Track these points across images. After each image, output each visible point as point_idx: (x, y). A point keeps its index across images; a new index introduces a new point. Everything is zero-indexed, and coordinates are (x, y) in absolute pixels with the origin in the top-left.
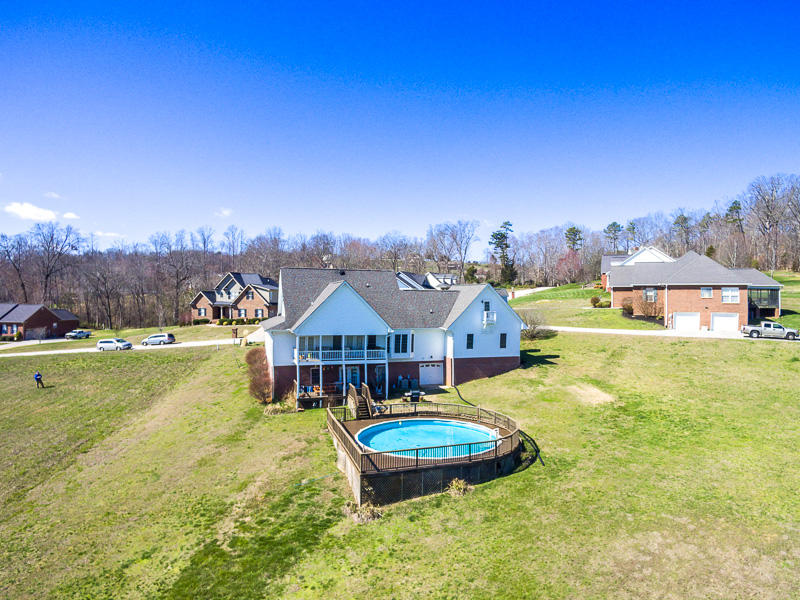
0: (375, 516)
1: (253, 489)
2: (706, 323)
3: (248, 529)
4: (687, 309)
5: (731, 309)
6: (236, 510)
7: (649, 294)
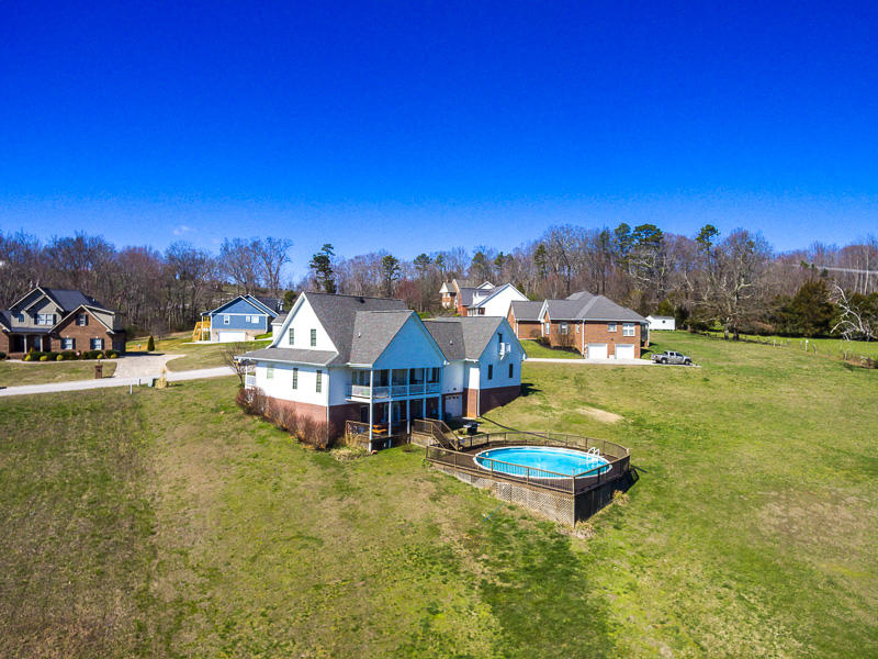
2: (611, 352)
4: (598, 342)
5: (627, 341)
7: (564, 327)
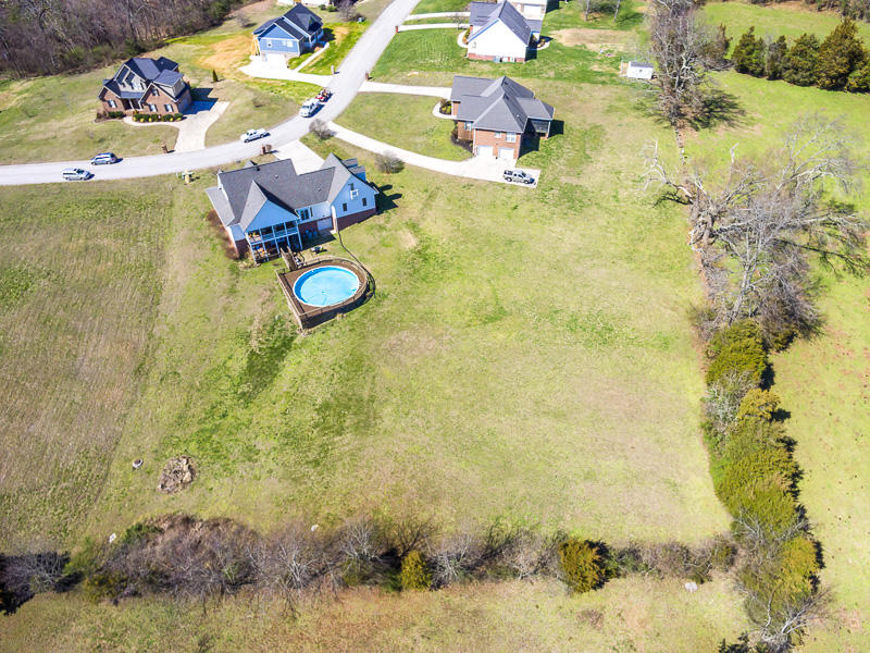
0: (309, 333)
1: (256, 323)
2: (496, 153)
3: (263, 344)
4: (486, 144)
5: (510, 146)
6: (254, 334)
